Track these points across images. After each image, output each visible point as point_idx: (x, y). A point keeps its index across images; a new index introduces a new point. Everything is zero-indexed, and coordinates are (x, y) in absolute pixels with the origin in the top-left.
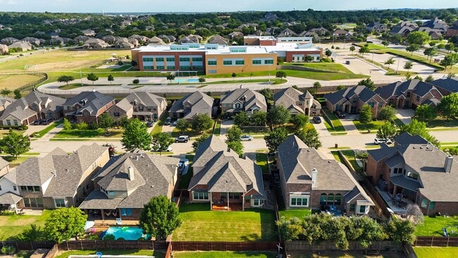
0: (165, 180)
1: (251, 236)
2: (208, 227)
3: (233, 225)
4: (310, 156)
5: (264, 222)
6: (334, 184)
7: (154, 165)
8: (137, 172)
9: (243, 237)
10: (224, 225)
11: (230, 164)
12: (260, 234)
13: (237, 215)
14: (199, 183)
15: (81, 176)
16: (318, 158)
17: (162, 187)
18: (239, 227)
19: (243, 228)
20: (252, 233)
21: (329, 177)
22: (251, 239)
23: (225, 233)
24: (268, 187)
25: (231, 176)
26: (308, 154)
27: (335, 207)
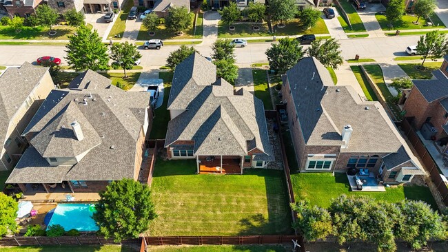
0: (130, 137)
1: (255, 218)
2: (196, 203)
3: (229, 199)
4: (339, 100)
5: (271, 192)
6: (371, 143)
7: (111, 113)
8: (88, 125)
9: (245, 221)
10: (218, 199)
11: (223, 110)
12: (266, 215)
13: (233, 182)
14: (180, 138)
15: (7, 124)
16: (351, 101)
17: (126, 148)
18: (238, 202)
19: (243, 204)
20: (255, 213)
21: (364, 133)
22: (255, 224)
23: (218, 213)
24: (271, 130)
25: (225, 130)
26: (336, 97)
27: (367, 171)
